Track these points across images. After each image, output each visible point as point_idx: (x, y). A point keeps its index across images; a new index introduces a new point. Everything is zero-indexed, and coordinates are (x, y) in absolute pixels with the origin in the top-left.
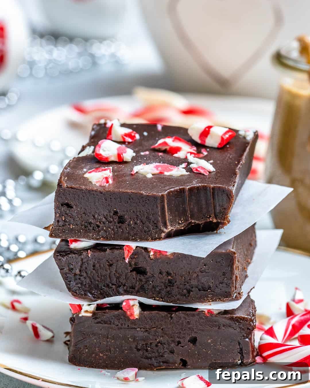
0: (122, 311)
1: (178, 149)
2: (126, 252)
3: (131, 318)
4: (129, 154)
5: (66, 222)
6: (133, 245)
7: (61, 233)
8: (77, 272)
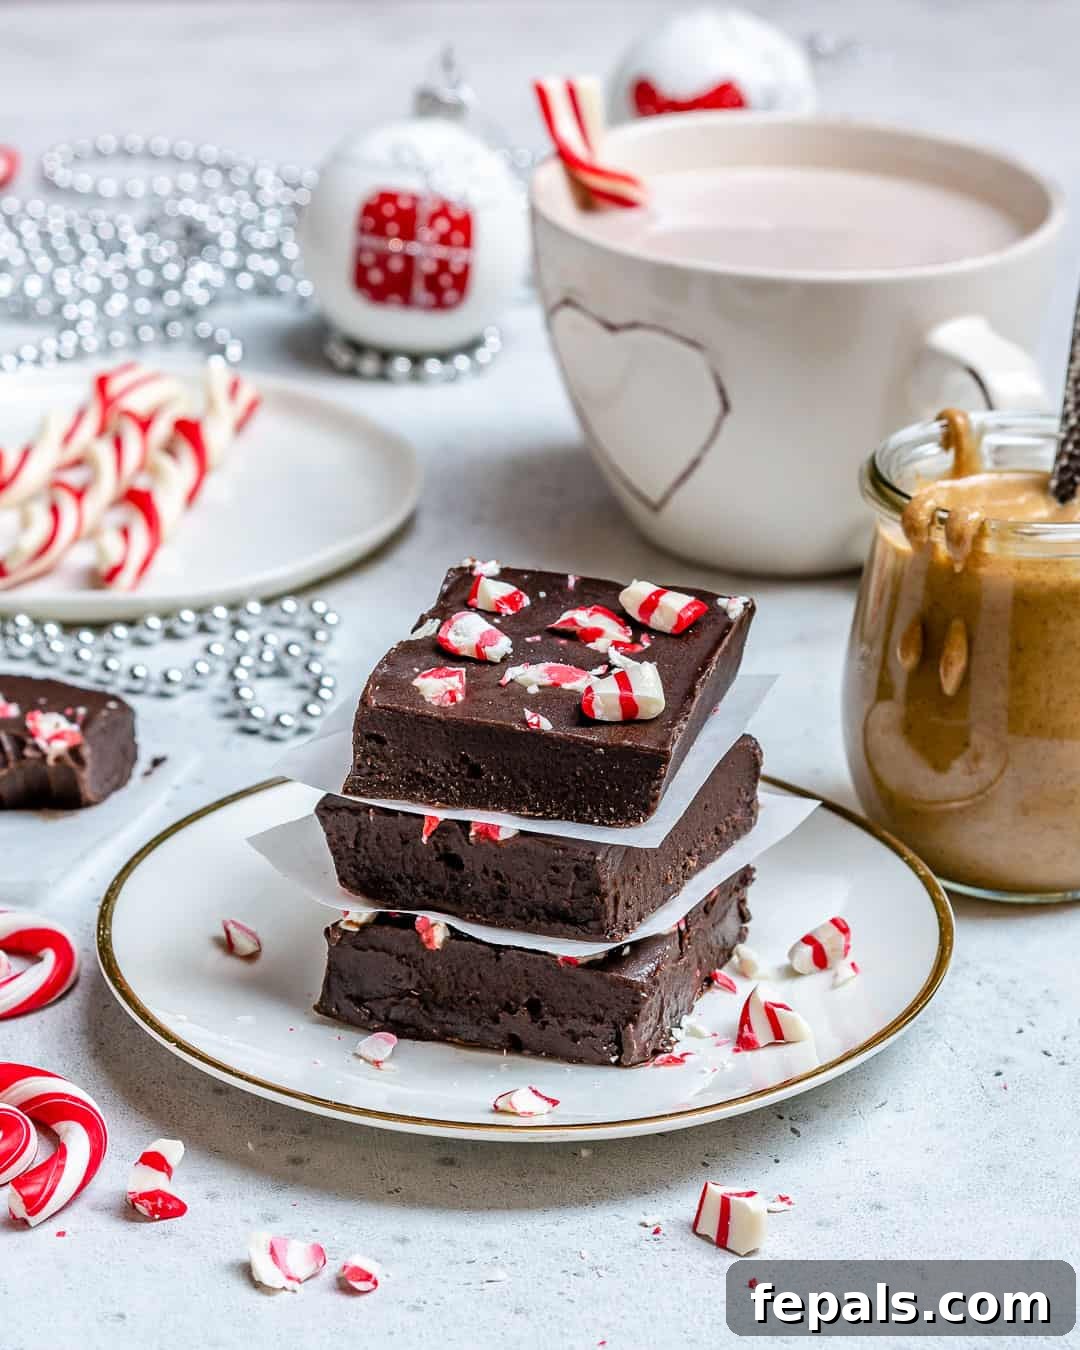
0: (413, 932)
1: (597, 634)
3: (429, 947)
4: (500, 647)
5: (374, 768)
7: (364, 788)
8: (352, 846)
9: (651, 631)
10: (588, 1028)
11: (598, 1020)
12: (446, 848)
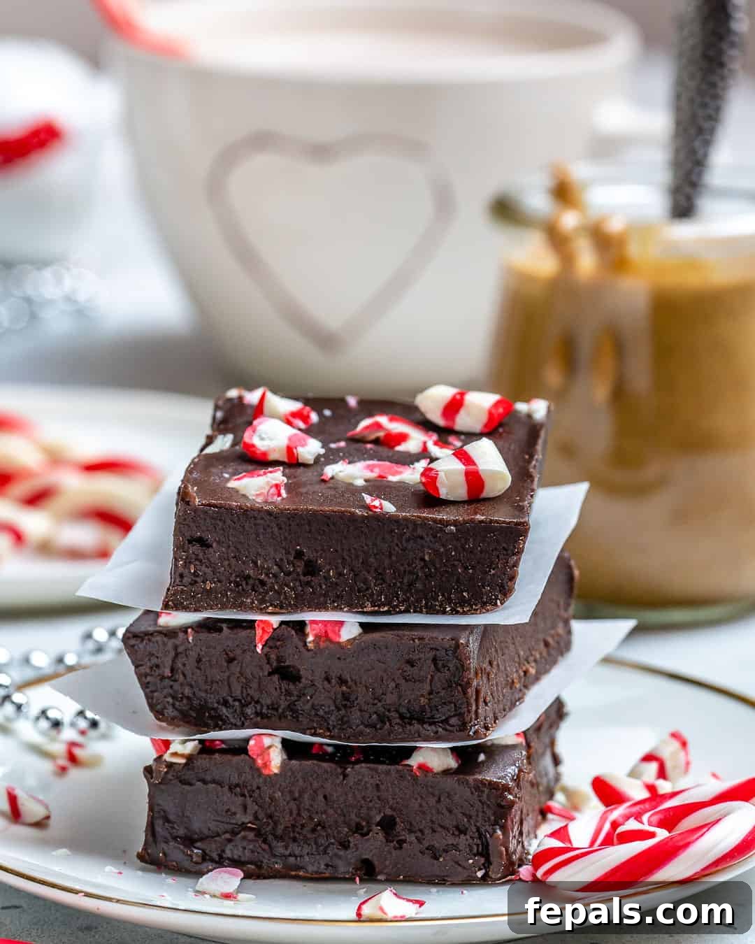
0: (247, 757)
1: (403, 438)
2: (259, 632)
3: (265, 772)
4: (311, 449)
5: (198, 575)
6: (275, 620)
8: (167, 672)
9: (457, 434)
10: (451, 840)
11: (461, 831)
12: (280, 659)
